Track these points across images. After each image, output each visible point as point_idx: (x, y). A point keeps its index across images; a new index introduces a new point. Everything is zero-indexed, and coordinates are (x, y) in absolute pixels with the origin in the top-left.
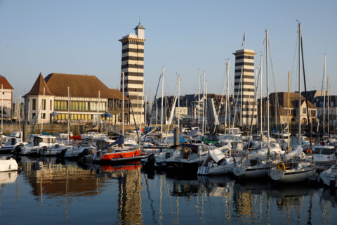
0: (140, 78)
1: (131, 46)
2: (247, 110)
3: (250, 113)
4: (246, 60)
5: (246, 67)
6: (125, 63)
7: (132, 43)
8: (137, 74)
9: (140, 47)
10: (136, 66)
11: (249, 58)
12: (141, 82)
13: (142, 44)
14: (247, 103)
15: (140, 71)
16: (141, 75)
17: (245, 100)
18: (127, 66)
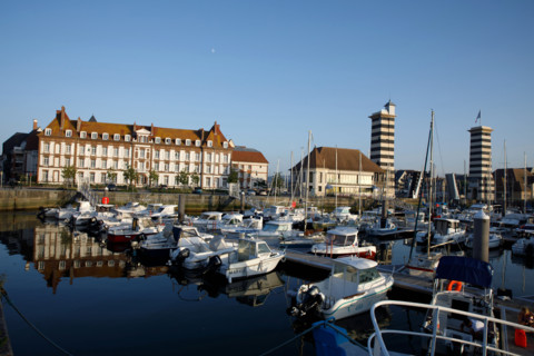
0: (391, 153)
1: (383, 122)
2: (486, 185)
3: (488, 188)
4: (483, 137)
5: (484, 143)
6: (376, 138)
7: (385, 119)
8: (388, 149)
9: (391, 123)
10: (388, 141)
11: (486, 134)
12: (392, 157)
13: (393, 120)
14: (485, 179)
15: (391, 146)
16: (392, 150)
17: (483, 175)
18: (379, 141)
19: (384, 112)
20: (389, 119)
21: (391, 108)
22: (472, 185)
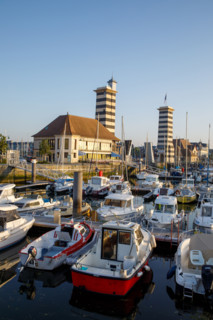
1: (108, 97)
2: (170, 151)
3: (171, 154)
4: (169, 115)
5: (169, 120)
6: (101, 110)
7: (109, 93)
8: (111, 120)
9: (114, 97)
10: (111, 114)
11: (171, 113)
12: (113, 127)
14: (170, 147)
15: (113, 118)
17: (168, 144)
18: (104, 113)
19: (109, 88)
20: (112, 94)
21: (114, 85)
22: (160, 151)
